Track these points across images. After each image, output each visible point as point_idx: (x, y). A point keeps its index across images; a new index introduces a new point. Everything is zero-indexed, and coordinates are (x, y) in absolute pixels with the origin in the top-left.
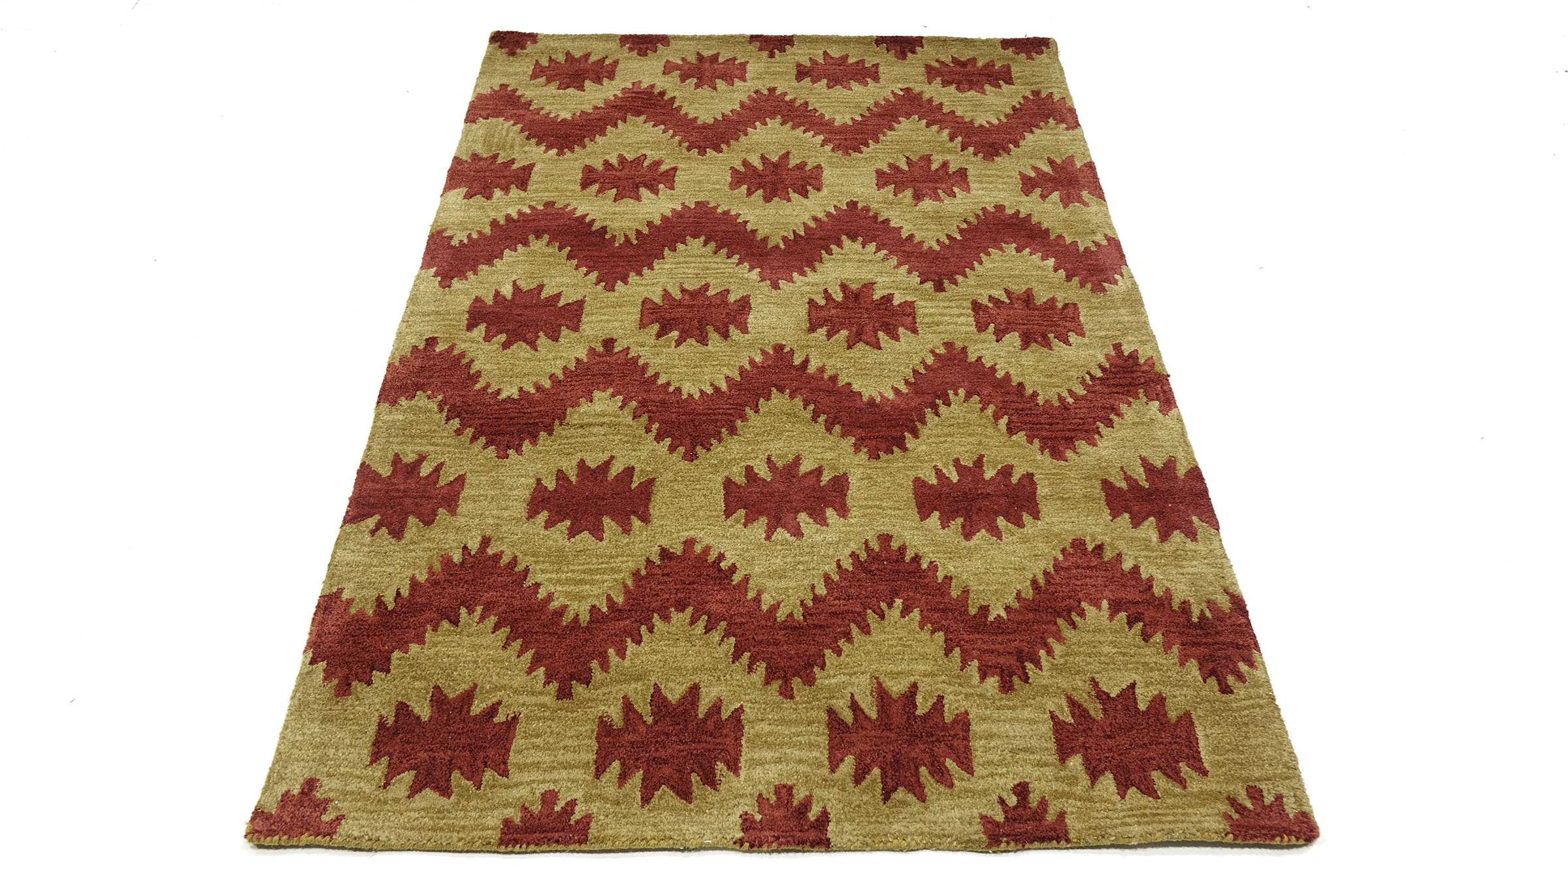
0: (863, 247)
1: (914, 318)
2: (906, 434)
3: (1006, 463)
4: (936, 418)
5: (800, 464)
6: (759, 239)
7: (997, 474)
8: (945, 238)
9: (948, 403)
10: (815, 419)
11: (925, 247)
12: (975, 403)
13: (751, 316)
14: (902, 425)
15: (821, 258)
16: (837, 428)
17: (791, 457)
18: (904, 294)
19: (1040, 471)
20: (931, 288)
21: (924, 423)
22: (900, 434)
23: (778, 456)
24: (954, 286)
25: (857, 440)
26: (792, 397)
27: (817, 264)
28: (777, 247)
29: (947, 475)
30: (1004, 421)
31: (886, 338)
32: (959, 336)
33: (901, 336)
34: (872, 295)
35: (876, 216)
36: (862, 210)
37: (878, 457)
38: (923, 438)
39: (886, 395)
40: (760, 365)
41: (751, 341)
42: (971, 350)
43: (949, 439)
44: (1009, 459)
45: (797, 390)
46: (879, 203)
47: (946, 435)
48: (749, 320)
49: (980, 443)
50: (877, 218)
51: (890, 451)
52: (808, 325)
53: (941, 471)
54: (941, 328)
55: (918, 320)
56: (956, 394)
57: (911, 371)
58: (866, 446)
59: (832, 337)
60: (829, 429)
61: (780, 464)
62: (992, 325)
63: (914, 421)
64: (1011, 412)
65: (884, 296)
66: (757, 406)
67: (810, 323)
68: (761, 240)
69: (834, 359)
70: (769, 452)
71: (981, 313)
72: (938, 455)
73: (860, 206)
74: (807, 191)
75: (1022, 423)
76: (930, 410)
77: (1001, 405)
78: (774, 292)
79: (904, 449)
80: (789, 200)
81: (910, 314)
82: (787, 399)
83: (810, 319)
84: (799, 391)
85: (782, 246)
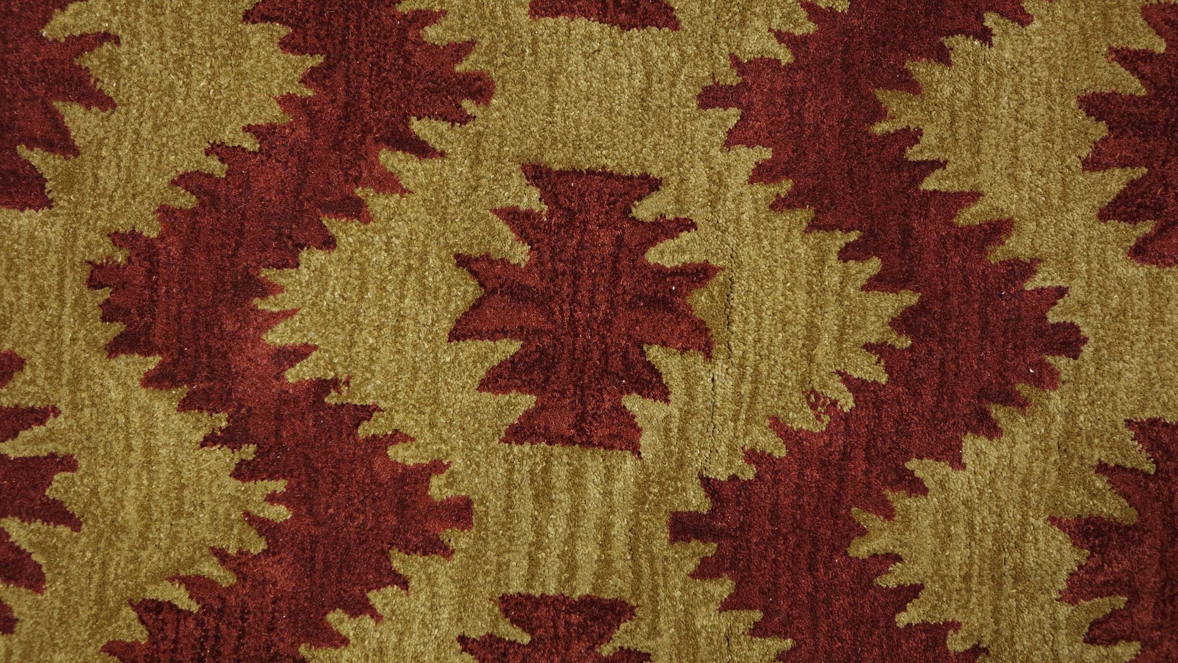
0: (869, 347)
1: (569, 441)
2: (158, 359)
3: (48, 576)
4: (199, 437)
5: (88, 107)
6: (909, 65)
7: (18, 550)
8: (908, 579)
9: (243, 472)
10: (217, 149)
11: (871, 521)
12: (241, 540)
13: (595, 27)
14: (181, 352)
15: (829, 228)
16: (186, 200)
17: (109, 87)
18: (667, 430)
19: (17, 652)
20: (687, 503)
21: (185, 406)
22: (158, 342)
23: (113, 61)
24: (691, 566)
25: (150, 243)
26: (286, 101)
27: (804, 215)
28: (879, 113)
29: (22, 433)
30: (181, 598)
31: (495, 359)
32: (493, 545)
33: (503, 398)
34: (664, 344)
35: (1010, 399)
36: (1041, 365)
37: (93, 283)
38: (143, 395)
39: (280, 327)
40: (411, 35)
41: (502, 21)
42: (438, 566)
43: (136, 457)
44: (59, 585)
45: (311, 115)
46: (1071, 415)
47: (148, 449)
48: (581, 21)
49: (119, 529)
50: (1004, 403)
51: (109, 313)
52: (556, 167)
53: (41, 422)
54: (526, 506)
55: (557, 449)
56: (272, 498)
57: (370, 402)
58: (129, 260)
59: (507, 221)
60: (185, 181)
61: (91, 61)
62: (526, 639)
63: (190, 383)
64: (211, 622)
65: (659, 375)
66: (265, 18)
67: (560, 173)
68: (907, 72)
69: (425, 216)
70: (125, 37)
71: (575, 618)
72: (93, 425)
73: (1061, 362)
74: (1133, 218)
75: (175, 642)
76: (224, 424)
77: (232, 600)
78: (688, 93)
79: (114, 349)
80: (1091, 164)
81: (581, 431)
82: (281, 87)
83: (580, 174)
84: (303, 118)
85: (880, 128)
